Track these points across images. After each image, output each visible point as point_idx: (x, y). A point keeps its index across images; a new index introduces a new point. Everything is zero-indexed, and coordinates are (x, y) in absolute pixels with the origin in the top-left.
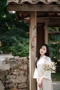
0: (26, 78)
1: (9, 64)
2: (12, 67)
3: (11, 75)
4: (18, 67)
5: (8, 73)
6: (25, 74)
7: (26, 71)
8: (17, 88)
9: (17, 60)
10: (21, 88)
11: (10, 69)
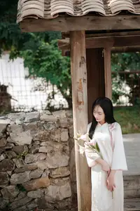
0: (68, 158)
1: (28, 132)
2: (36, 137)
3: (34, 153)
4: (48, 136)
5: (29, 149)
6: (64, 151)
7: (67, 144)
8: (49, 177)
9: (46, 122)
10: (57, 178)
11: (33, 141)
